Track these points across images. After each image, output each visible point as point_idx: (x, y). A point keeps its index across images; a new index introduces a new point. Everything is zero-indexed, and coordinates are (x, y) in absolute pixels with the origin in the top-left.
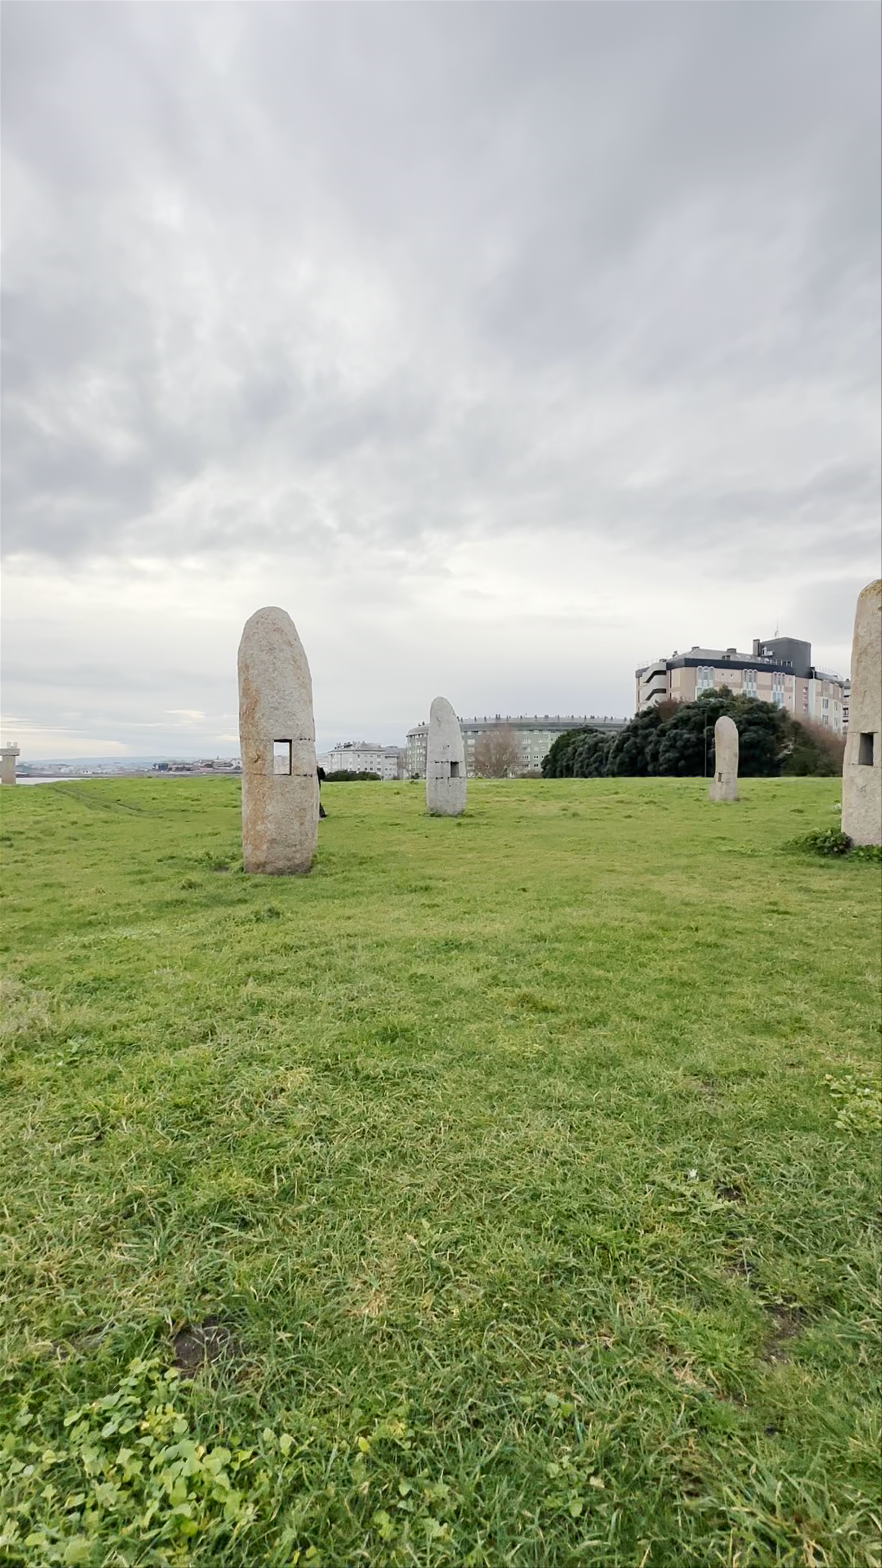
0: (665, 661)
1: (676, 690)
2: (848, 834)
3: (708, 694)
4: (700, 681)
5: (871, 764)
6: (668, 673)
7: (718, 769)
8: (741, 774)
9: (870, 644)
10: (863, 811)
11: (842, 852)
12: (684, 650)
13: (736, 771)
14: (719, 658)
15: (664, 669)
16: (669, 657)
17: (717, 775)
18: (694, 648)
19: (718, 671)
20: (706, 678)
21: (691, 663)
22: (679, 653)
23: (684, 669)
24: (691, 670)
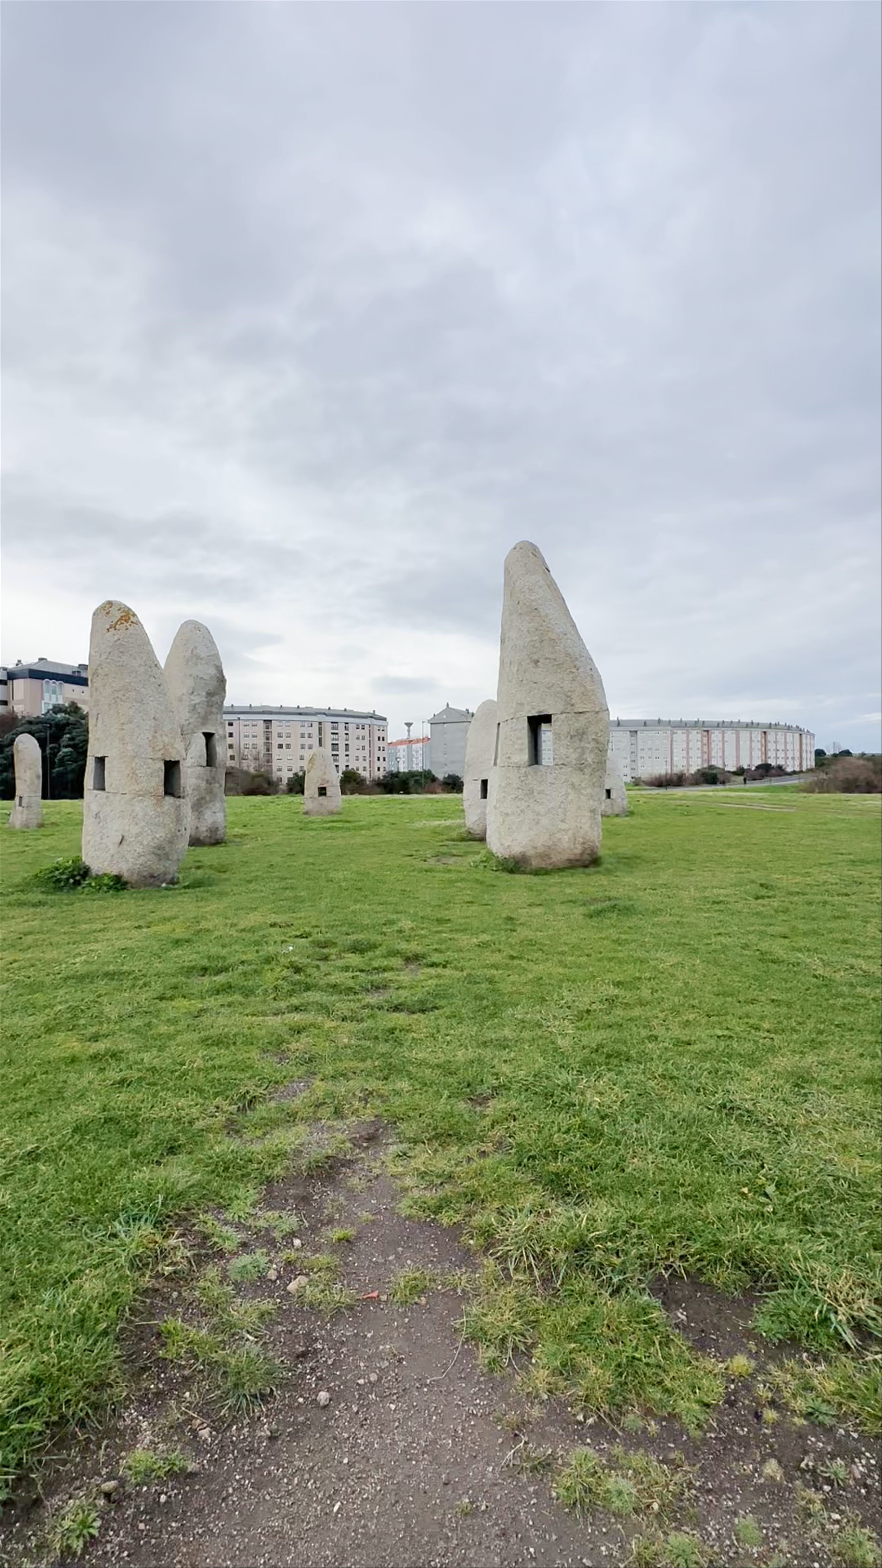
0: (5, 669)
1: (20, 702)
2: (87, 864)
3: (57, 709)
4: (46, 696)
5: (103, 789)
6: (10, 682)
7: (18, 793)
8: (44, 797)
9: (100, 665)
10: (98, 839)
11: (77, 883)
12: (30, 660)
13: (40, 794)
14: (69, 673)
15: (5, 678)
16: (11, 666)
17: (17, 799)
18: (41, 659)
19: (68, 687)
20: (54, 692)
21: (36, 674)
22: (24, 663)
23: (29, 680)
24: (36, 682)
